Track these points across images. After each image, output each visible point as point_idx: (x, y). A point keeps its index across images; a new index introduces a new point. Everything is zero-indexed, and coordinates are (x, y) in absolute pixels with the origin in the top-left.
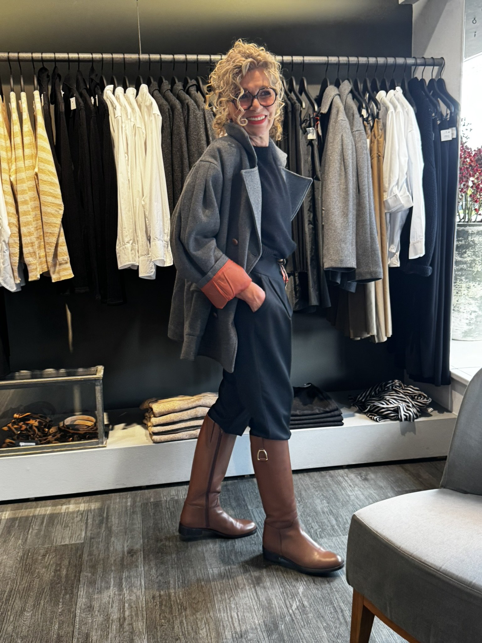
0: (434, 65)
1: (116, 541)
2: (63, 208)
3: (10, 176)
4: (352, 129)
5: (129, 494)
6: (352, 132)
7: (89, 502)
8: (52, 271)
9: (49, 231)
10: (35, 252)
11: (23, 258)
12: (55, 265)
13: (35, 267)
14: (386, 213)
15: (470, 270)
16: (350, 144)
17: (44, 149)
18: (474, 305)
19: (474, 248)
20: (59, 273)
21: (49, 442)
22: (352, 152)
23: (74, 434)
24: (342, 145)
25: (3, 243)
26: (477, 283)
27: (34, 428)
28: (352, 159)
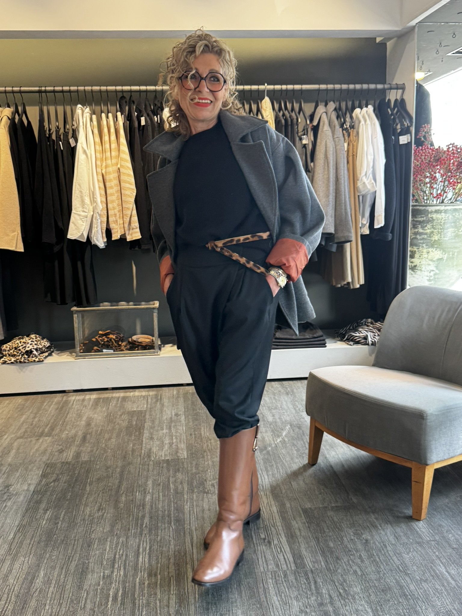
0: (397, 88)
1: (167, 410)
2: (135, 191)
3: (102, 170)
4: (333, 136)
5: (175, 388)
6: (334, 139)
7: (148, 391)
8: (127, 233)
9: (127, 207)
10: (117, 221)
11: (109, 224)
12: (129, 229)
13: (117, 230)
14: (359, 196)
15: (429, 240)
16: (332, 147)
17: (124, 152)
18: (432, 265)
19: (433, 223)
20: (131, 235)
21: (122, 350)
22: (333, 153)
23: (139, 345)
24: (326, 147)
25: (97, 214)
26: (435, 249)
27: (113, 340)
28: (333, 157)
